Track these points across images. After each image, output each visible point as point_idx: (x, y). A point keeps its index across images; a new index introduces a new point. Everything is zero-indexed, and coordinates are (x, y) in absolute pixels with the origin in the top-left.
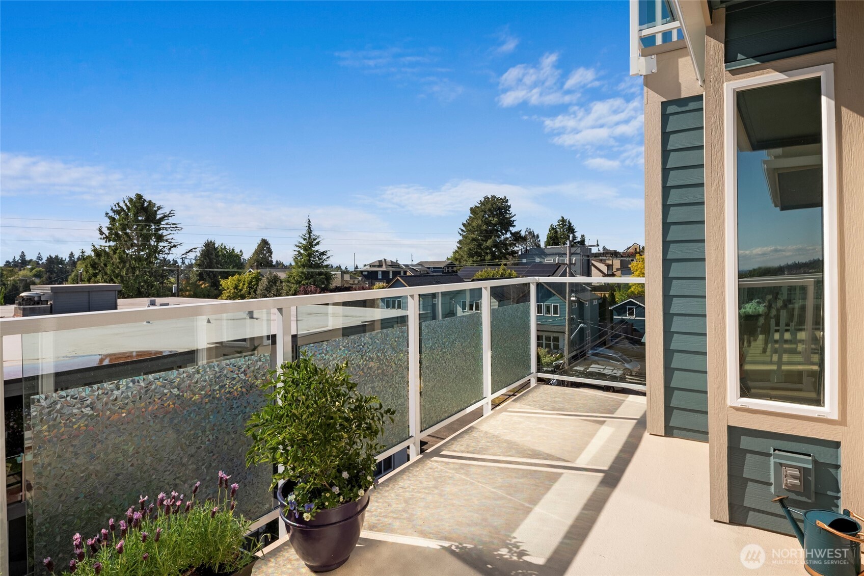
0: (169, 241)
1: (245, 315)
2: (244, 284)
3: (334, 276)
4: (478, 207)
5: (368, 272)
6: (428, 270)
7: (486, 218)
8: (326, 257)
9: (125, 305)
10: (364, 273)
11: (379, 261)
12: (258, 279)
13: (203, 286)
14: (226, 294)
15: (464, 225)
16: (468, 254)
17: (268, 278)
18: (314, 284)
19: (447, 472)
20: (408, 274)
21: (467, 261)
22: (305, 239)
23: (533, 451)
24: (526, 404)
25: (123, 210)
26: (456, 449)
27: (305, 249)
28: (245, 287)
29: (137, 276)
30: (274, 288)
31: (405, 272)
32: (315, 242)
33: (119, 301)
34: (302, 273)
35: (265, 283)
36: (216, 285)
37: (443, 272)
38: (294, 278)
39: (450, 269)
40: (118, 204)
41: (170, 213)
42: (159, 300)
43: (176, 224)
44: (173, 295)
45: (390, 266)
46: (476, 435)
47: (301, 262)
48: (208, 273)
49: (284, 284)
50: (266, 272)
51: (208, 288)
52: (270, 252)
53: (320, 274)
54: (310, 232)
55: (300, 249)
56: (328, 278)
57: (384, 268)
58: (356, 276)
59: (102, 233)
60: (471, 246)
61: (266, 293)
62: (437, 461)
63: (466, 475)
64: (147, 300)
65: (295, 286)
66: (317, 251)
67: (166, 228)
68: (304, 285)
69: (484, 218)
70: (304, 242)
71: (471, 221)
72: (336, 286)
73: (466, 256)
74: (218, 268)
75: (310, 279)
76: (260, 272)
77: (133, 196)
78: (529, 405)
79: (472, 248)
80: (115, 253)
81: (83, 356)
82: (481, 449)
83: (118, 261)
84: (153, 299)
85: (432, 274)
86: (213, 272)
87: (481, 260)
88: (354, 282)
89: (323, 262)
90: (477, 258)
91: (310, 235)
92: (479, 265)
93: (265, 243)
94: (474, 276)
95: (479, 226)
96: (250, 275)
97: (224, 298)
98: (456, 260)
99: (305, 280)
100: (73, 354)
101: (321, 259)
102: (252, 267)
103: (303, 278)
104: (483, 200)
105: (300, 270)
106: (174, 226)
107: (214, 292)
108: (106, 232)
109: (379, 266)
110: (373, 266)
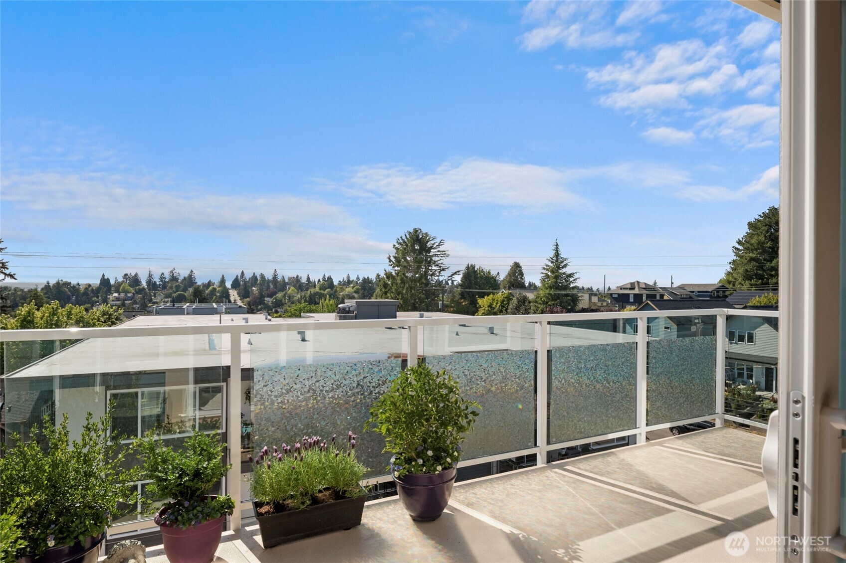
0: (440, 265)
1: (487, 331)
2: (497, 303)
3: (580, 298)
4: (759, 221)
5: (618, 294)
6: (690, 293)
7: (771, 233)
8: (573, 279)
9: (402, 316)
10: (614, 296)
11: (631, 283)
12: (509, 298)
13: (464, 304)
14: (481, 311)
15: (739, 243)
16: (744, 276)
17: (517, 298)
18: (560, 306)
19: (559, 483)
20: (665, 298)
21: (742, 285)
22: (552, 262)
23: (660, 485)
24: (690, 444)
25: (404, 242)
26: (582, 467)
27: (552, 272)
28: (498, 306)
29: (413, 294)
30: (523, 307)
31: (662, 296)
32: (563, 264)
33: (398, 313)
34: (549, 294)
35: (515, 302)
36: (474, 303)
37: (711, 296)
38: (541, 299)
39: (721, 294)
40: (401, 237)
41: (440, 243)
42: (425, 314)
43: (444, 251)
44: (440, 311)
45: (643, 288)
46: (610, 460)
47: (548, 284)
48: (468, 293)
49: (532, 304)
50: (517, 292)
51: (468, 305)
52: (522, 274)
53: (567, 295)
54: (557, 255)
55: (547, 272)
56: (575, 299)
57: (636, 291)
58: (606, 299)
59: (390, 261)
60: (749, 267)
61: (516, 311)
62: (556, 473)
63: (575, 489)
64: (417, 314)
65: (542, 306)
66: (564, 273)
67: (437, 255)
68: (550, 305)
69: (768, 234)
70: (551, 265)
71: (750, 237)
72: (582, 308)
73: (741, 279)
74: (476, 289)
75: (556, 300)
76: (511, 293)
77: (412, 230)
78: (693, 445)
79: (749, 270)
80: (398, 275)
81: (367, 353)
82: (606, 472)
83: (400, 282)
84: (422, 313)
85: (696, 298)
86: (471, 292)
87: (763, 284)
88: (602, 304)
89: (569, 284)
90: (756, 281)
91: (557, 258)
92: (760, 290)
93: (517, 266)
94: (749, 302)
95: (761, 244)
96: (502, 295)
97: (480, 314)
98: (729, 282)
99: (552, 301)
100: (362, 351)
101: (568, 281)
102: (505, 288)
103: (549, 299)
104: (767, 211)
105: (547, 291)
106: (444, 253)
107: (472, 309)
108: (393, 260)
109: (631, 289)
110: (624, 289)
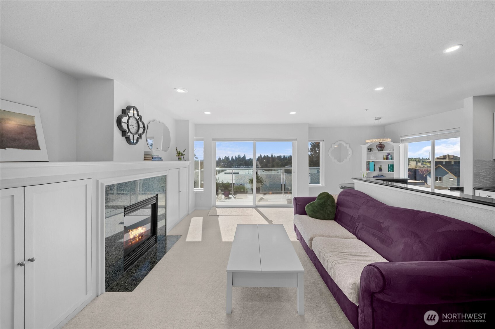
11: (444, 156)
45: (452, 158)
57: (447, 160)
108: (310, 149)
109: (443, 159)
110: (439, 159)
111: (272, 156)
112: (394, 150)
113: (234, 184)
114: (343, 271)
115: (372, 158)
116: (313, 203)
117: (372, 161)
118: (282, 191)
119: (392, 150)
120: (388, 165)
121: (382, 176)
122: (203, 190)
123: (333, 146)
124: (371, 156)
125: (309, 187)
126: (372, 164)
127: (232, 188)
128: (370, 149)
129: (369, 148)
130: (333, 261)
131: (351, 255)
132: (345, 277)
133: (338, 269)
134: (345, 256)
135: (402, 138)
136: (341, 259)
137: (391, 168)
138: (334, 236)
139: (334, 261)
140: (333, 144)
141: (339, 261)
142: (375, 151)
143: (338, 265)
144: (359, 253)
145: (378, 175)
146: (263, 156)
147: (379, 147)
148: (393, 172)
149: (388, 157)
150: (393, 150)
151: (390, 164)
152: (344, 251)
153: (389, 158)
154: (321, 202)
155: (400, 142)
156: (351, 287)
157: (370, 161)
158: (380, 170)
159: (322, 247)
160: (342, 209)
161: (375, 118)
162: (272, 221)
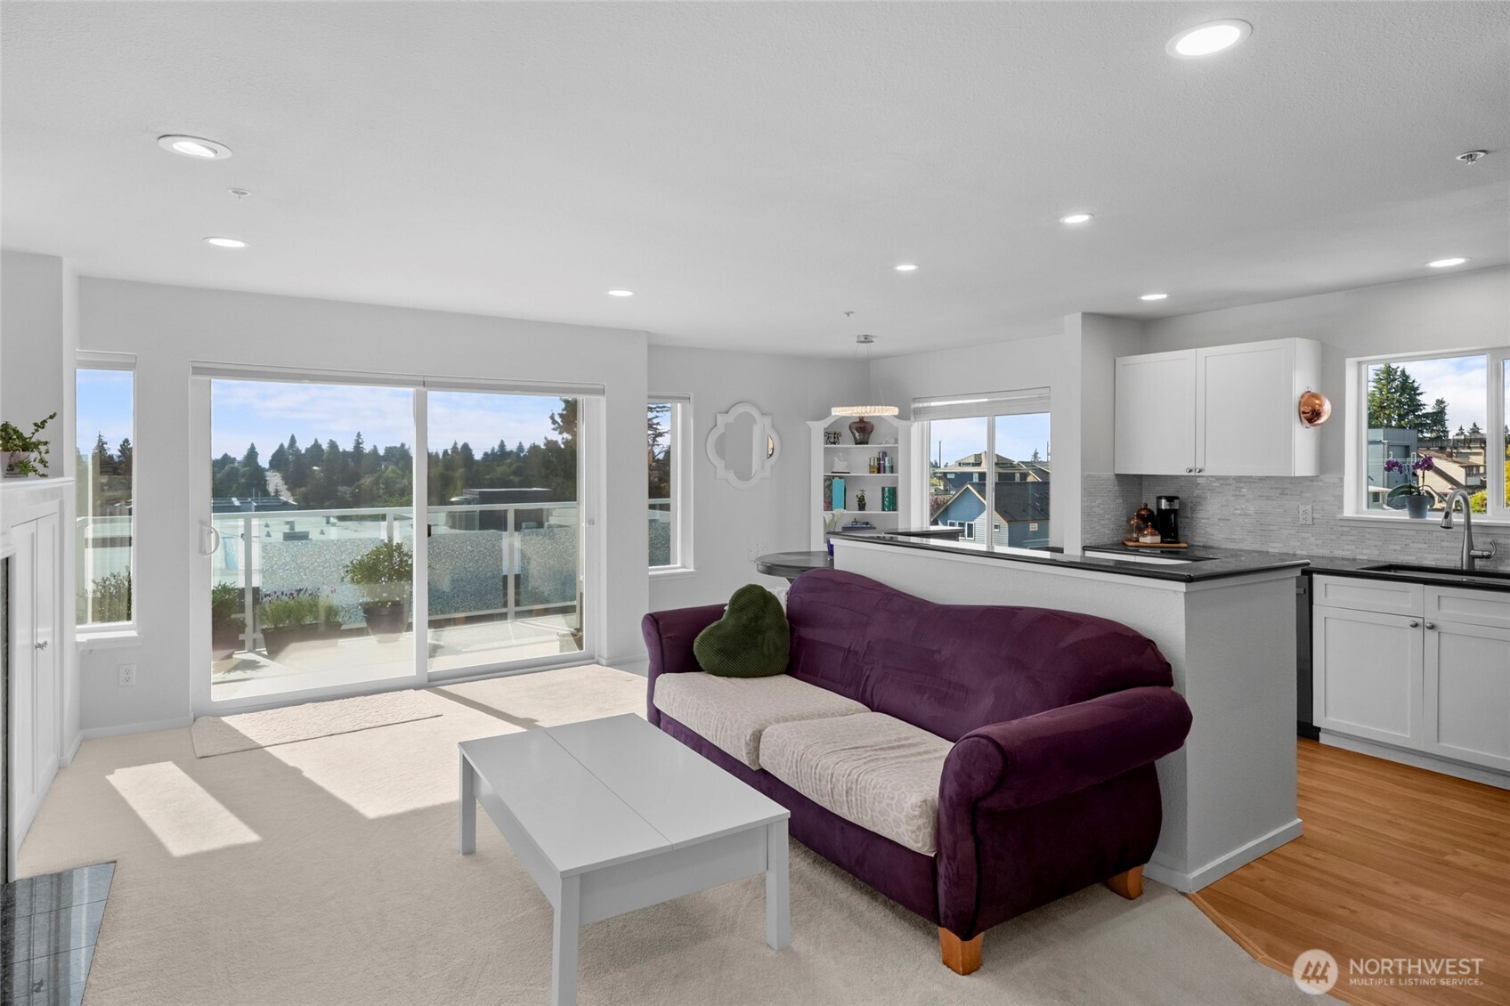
5: (955, 473)
10: (949, 476)
11: (975, 456)
20: (1030, 479)
57: (984, 468)
59: (554, 422)
80: (566, 447)
108: (559, 420)
109: (974, 465)
110: (964, 464)
111: (358, 445)
112: (899, 442)
113: (256, 591)
114: (886, 785)
115: (840, 466)
116: (717, 627)
117: (840, 477)
118: (505, 605)
119: (893, 441)
120: (883, 489)
121: (867, 523)
122: (134, 634)
123: (721, 420)
124: (836, 460)
125: (651, 577)
126: (838, 485)
127: (248, 616)
128: (832, 436)
129: (828, 431)
130: (848, 771)
131: (881, 749)
132: (896, 799)
133: (870, 785)
134: (868, 754)
135: (917, 405)
136: (865, 763)
137: (891, 499)
138: (814, 715)
139: (851, 771)
140: (719, 413)
141: (864, 768)
142: (847, 444)
143: (866, 777)
144: (895, 741)
145: (856, 522)
146: (303, 445)
147: (856, 430)
148: (895, 510)
149: (882, 462)
150: (896, 442)
151: (888, 485)
152: (860, 743)
153: (884, 467)
154: (744, 619)
155: (912, 419)
156: (917, 813)
157: (834, 476)
158: (862, 506)
159: (802, 747)
160: (807, 633)
161: (858, 337)
162: (537, 721)
